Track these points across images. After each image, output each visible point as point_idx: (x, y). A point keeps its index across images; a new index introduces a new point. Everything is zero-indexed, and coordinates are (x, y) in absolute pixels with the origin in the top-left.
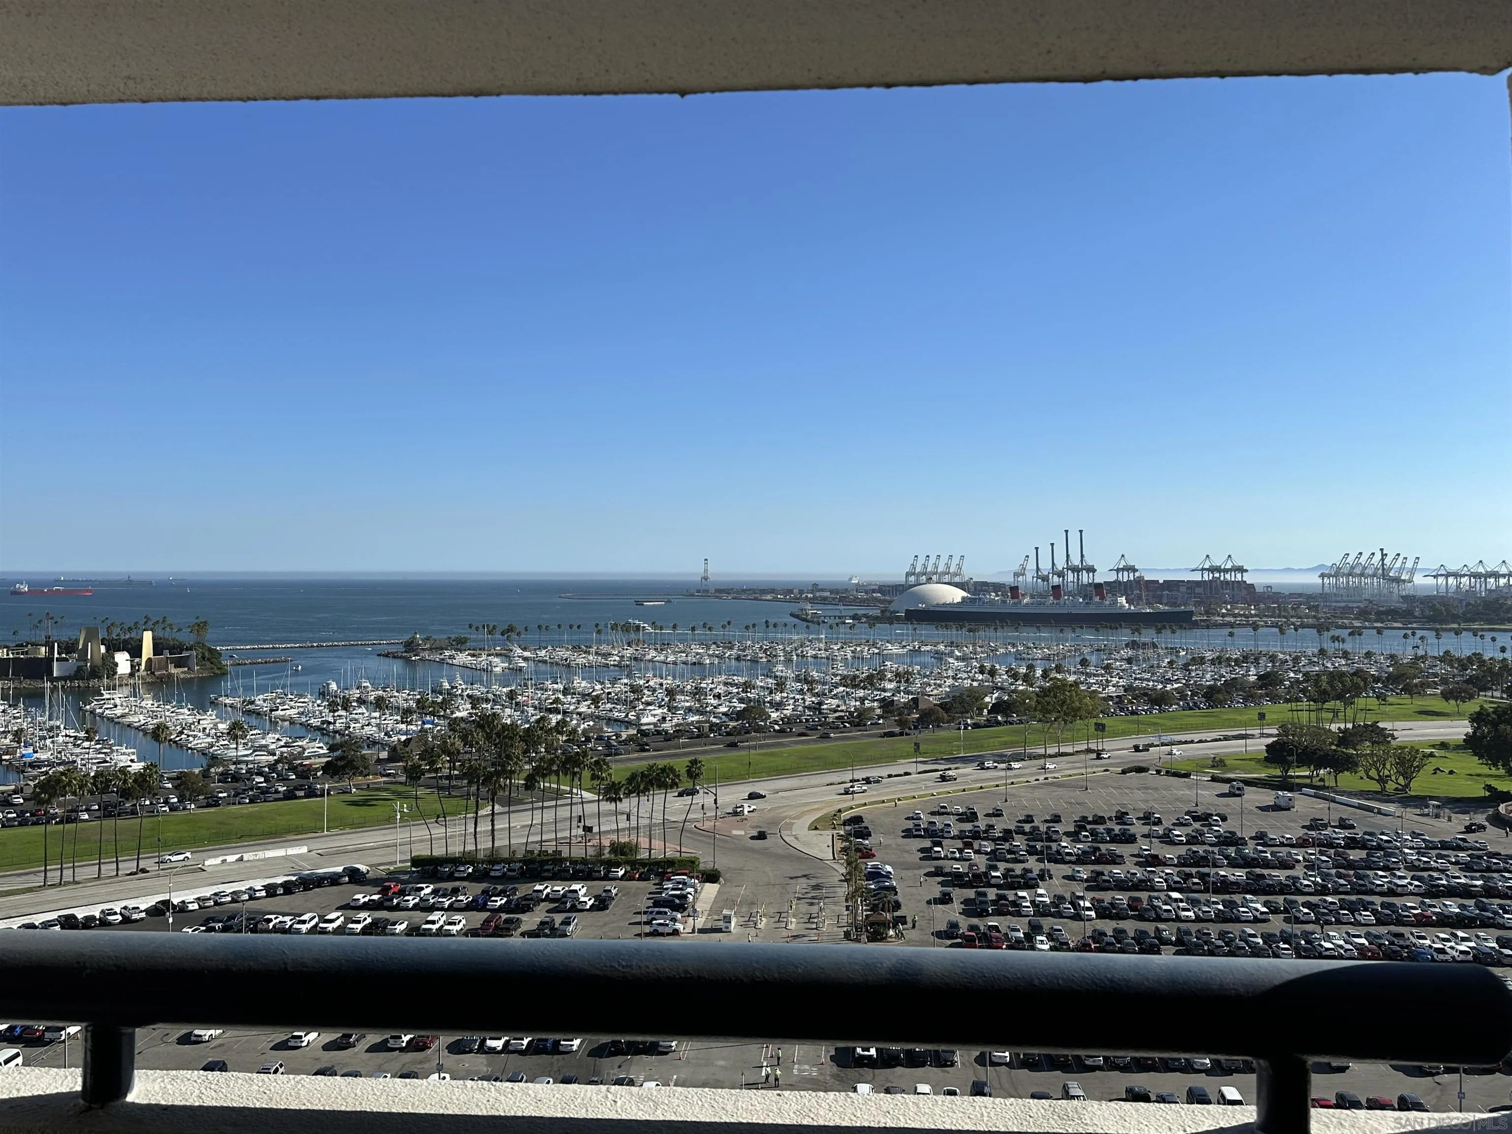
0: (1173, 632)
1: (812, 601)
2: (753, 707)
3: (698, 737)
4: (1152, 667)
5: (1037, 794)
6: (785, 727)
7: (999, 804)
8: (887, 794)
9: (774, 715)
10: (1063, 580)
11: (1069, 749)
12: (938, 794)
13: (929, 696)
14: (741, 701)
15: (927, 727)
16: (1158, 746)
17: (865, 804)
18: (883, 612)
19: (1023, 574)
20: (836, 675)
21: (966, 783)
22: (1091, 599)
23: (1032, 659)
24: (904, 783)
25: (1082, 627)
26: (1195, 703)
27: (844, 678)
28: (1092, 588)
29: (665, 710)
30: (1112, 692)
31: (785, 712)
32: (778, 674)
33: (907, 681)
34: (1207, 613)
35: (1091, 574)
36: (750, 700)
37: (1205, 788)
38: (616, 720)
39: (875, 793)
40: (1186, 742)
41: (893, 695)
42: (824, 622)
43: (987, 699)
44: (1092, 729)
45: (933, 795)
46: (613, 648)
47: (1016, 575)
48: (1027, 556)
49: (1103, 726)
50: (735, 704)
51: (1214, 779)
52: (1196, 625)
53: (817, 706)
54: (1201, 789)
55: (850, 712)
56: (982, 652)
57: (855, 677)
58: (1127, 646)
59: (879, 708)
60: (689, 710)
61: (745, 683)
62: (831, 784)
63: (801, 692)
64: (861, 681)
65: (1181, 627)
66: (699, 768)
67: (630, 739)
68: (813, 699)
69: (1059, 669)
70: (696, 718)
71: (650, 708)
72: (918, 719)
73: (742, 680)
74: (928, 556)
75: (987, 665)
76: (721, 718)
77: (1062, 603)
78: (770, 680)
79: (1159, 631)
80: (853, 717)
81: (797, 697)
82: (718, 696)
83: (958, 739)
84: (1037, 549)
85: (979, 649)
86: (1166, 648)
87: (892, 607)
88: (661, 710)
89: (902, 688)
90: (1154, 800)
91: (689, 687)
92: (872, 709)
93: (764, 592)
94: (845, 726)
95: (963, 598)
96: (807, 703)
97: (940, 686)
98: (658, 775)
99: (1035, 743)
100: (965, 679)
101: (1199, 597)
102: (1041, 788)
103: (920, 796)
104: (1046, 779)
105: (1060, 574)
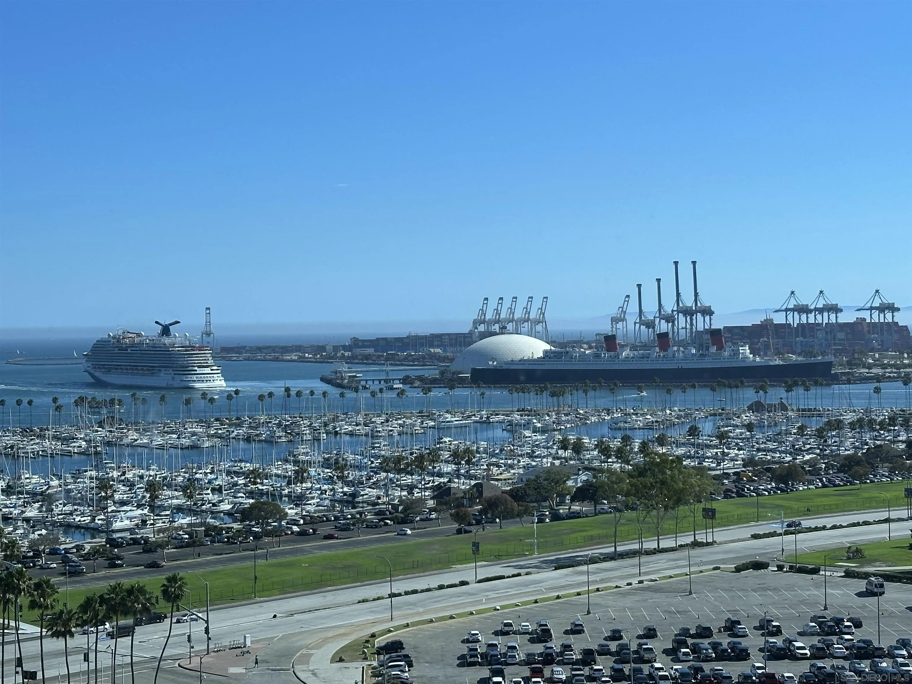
0: (807, 389)
1: (350, 360)
2: (264, 503)
3: (188, 545)
4: (779, 434)
5: (629, 601)
6: (306, 528)
7: (580, 618)
8: (436, 610)
9: (291, 512)
10: (673, 326)
11: (665, 544)
12: (503, 607)
13: (497, 480)
14: (250, 494)
15: (493, 522)
16: (780, 535)
17: (407, 625)
18: (442, 373)
19: (623, 320)
20: (377, 457)
21: (540, 592)
22: (707, 349)
23: (630, 429)
24: (459, 595)
25: (694, 387)
26: (829, 481)
27: (386, 460)
28: (708, 336)
29: (146, 511)
30: (729, 468)
31: (308, 508)
32: (302, 458)
33: (468, 462)
34: (850, 364)
35: (707, 318)
36: (261, 493)
37: (837, 586)
38: (78, 527)
39: (421, 610)
40: (816, 529)
41: (449, 481)
42: (365, 388)
43: (570, 483)
44: (699, 515)
45: (496, 610)
46: (79, 429)
47: (615, 320)
48: (628, 296)
49: (713, 511)
50: (240, 500)
51: (849, 574)
52: (836, 379)
53: (350, 499)
54: (832, 588)
55: (393, 505)
56: (568, 422)
57: (399, 460)
58: (750, 408)
59: (432, 498)
60: (179, 509)
61: (252, 472)
62: (364, 601)
63: (330, 480)
64: (408, 465)
65: (816, 383)
66: (180, 587)
67: (95, 553)
68: (346, 489)
69: (661, 441)
70: (186, 520)
71: (125, 508)
72: (481, 512)
73: (249, 466)
74: (501, 299)
75: (572, 438)
76: (222, 519)
77: (671, 355)
78: (290, 467)
79: (789, 389)
80: (397, 511)
81: (326, 487)
82: (218, 490)
83: (531, 535)
84: (639, 286)
85: (564, 418)
86: (798, 410)
87: (454, 367)
88: (140, 512)
89: (462, 471)
90: (773, 603)
91: (180, 479)
92: (422, 501)
93: (286, 350)
94: (387, 524)
95: (546, 352)
96: (339, 496)
97: (511, 467)
98: (123, 599)
99: (628, 538)
100: (544, 457)
101: (840, 344)
102: (633, 594)
103: (479, 612)
104: (641, 582)
105: (669, 319)
